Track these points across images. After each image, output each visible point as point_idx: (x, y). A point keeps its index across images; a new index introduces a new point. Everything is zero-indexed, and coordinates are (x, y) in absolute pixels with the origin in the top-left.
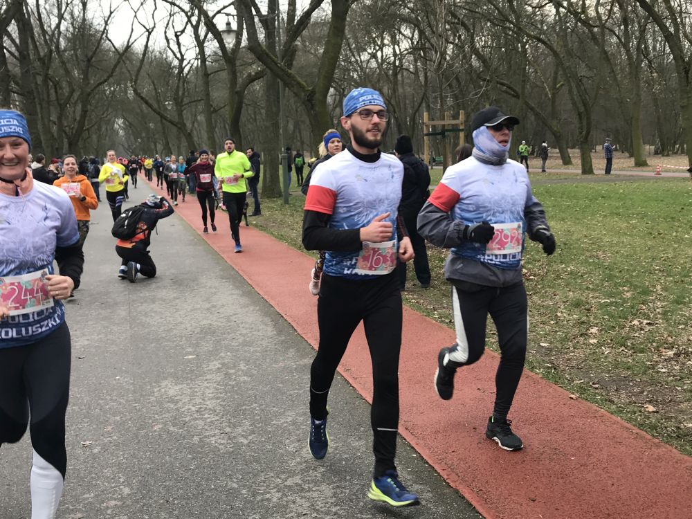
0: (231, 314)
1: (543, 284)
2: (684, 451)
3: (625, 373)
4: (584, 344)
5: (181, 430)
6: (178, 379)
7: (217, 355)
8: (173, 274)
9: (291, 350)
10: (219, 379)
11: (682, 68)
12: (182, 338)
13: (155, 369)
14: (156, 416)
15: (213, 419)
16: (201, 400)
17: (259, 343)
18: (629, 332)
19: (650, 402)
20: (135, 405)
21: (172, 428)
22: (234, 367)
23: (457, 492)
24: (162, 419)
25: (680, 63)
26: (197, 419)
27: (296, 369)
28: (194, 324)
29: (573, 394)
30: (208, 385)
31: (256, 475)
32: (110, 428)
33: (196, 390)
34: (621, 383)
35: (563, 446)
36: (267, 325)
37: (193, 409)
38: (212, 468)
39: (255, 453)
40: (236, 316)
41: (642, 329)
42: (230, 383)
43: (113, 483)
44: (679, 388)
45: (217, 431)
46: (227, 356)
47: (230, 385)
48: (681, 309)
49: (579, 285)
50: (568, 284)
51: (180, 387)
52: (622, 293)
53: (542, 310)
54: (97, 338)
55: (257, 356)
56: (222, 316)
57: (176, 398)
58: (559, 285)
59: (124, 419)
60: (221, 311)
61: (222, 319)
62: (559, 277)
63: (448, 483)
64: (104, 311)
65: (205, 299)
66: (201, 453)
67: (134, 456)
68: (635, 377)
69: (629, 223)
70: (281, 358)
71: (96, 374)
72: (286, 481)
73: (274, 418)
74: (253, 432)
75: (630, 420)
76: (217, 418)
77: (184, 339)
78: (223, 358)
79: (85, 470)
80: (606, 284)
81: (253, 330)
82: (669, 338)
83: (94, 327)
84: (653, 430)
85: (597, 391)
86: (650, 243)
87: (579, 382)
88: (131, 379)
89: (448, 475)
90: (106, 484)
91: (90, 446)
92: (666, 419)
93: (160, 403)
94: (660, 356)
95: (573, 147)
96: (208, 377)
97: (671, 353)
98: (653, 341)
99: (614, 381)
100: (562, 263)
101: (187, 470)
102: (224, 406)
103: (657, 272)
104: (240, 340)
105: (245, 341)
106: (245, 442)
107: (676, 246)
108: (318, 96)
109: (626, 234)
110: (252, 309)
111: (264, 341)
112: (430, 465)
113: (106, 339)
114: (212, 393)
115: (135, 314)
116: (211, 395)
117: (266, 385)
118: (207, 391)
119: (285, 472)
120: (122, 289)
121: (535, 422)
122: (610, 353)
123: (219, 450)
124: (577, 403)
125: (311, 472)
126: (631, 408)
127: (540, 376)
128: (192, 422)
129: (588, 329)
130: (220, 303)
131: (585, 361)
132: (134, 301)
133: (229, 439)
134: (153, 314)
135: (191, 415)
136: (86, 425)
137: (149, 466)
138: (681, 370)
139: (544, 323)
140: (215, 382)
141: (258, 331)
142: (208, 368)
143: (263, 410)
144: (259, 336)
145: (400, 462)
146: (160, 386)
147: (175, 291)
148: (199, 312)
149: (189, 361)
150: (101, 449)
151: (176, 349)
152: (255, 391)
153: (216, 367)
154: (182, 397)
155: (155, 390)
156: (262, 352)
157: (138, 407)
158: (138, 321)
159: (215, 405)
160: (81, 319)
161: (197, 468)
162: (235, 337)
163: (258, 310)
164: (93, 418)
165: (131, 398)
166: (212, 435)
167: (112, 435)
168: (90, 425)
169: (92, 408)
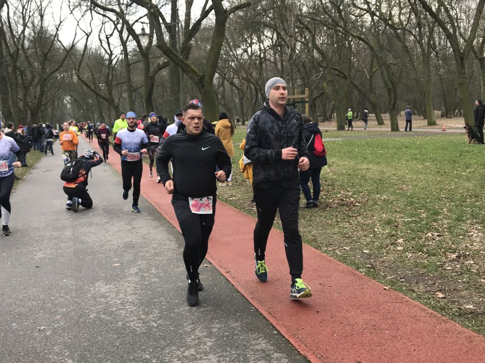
0: (146, 233)
1: (365, 208)
2: (463, 325)
3: (422, 271)
4: (394, 250)
5: (110, 318)
6: (107, 281)
7: (135, 263)
8: (105, 206)
10: (137, 280)
11: (458, 57)
13: (92, 274)
14: (91, 308)
15: (133, 309)
16: (124, 296)
17: (165, 254)
18: (425, 241)
19: (440, 291)
20: (77, 300)
21: (103, 316)
22: (148, 271)
23: (305, 358)
24: (96, 309)
25: (457, 53)
26: (121, 309)
28: (119, 241)
29: (386, 286)
30: (129, 285)
31: (163, 349)
32: (58, 317)
33: (120, 288)
34: (419, 278)
35: (379, 323)
36: (171, 241)
37: (118, 302)
38: (131, 345)
39: (162, 332)
40: (149, 235)
41: (434, 239)
42: (145, 283)
43: (60, 356)
44: (460, 281)
45: (135, 318)
46: (142, 264)
47: (144, 285)
48: (460, 224)
49: (390, 209)
50: (382, 209)
51: (109, 286)
52: (420, 214)
53: (364, 227)
54: (50, 252)
55: (164, 263)
56: (139, 235)
57: (106, 295)
58: (376, 209)
59: (69, 310)
60: (139, 231)
61: (138, 238)
62: (376, 203)
63: (299, 352)
64: (55, 233)
65: (127, 223)
66: (124, 333)
67: (75, 337)
68: (429, 274)
69: (424, 165)
71: (49, 278)
72: (184, 352)
73: (176, 308)
74: (161, 318)
75: (426, 304)
76: (135, 308)
77: (112, 252)
78: (140, 265)
79: (41, 348)
80: (409, 208)
81: (161, 245)
82: (453, 246)
83: (48, 245)
84: (442, 311)
85: (403, 284)
86: (438, 179)
87: (390, 278)
88: (74, 281)
89: (298, 346)
90: (55, 357)
91: (44, 330)
92: (451, 302)
93: (94, 298)
94: (447, 258)
95: (385, 113)
96: (129, 279)
97: (454, 256)
98: (442, 248)
99: (415, 276)
100: (377, 193)
101: (114, 346)
102: (140, 300)
103: (444, 199)
104: (152, 252)
105: (155, 253)
106: (155, 325)
107: (457, 180)
108: (207, 79)
109: (422, 173)
110: (160, 230)
111: (168, 252)
112: (286, 339)
113: (56, 253)
114: (132, 290)
115: (77, 234)
116: (131, 292)
117: (170, 284)
118: (128, 289)
119: (183, 346)
120: (69, 217)
121: (360, 306)
122: (412, 256)
123: (136, 332)
124: (389, 292)
125: (202, 345)
126: (427, 295)
127: (363, 274)
128: (118, 312)
129: (396, 240)
130: (138, 226)
131: (395, 262)
132: (77, 225)
133: (144, 323)
134: (90, 235)
135: (117, 307)
136: (41, 315)
137: (86, 344)
138: (461, 268)
139: (365, 236)
140: (134, 283)
141: (165, 245)
142: (129, 273)
143: (168, 302)
144: (165, 249)
145: (265, 337)
146: (94, 286)
147: (106, 217)
148: (123, 232)
149: (116, 267)
150: (52, 332)
151: (106, 260)
152: (162, 289)
153: (135, 272)
154: (110, 293)
155: (91, 289)
156: (166, 261)
157: (78, 302)
158: (80, 240)
159: (134, 299)
160: (39, 239)
161: (120, 345)
162: (148, 250)
163: (165, 231)
164: (46, 310)
165: (74, 295)
166: (132, 320)
167: (60, 322)
168: (44, 315)
169: (46, 303)
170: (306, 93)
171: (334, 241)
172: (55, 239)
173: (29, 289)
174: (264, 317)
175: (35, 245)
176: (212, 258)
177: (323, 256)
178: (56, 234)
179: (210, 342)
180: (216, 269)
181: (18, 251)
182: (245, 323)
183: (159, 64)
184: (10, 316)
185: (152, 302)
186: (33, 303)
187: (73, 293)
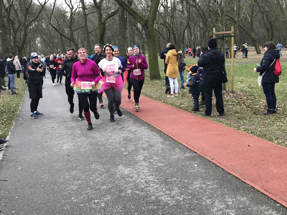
5: (143, 193)
6: (127, 165)
7: (139, 152)
9: (176, 149)
12: (116, 144)
13: (111, 160)
14: (125, 185)
15: (156, 187)
16: (144, 176)
17: (157, 145)
20: (110, 179)
21: (137, 192)
22: (152, 158)
24: (129, 187)
26: (147, 187)
27: (185, 159)
28: (118, 136)
30: (143, 168)
32: (103, 193)
36: (156, 136)
37: (142, 181)
40: (137, 132)
42: (154, 167)
45: (162, 193)
47: (155, 168)
51: (129, 169)
54: (72, 145)
55: (160, 152)
56: (130, 132)
57: (130, 175)
59: (108, 187)
60: (128, 129)
61: (131, 134)
64: (68, 131)
66: (161, 205)
70: (174, 153)
73: (189, 186)
76: (159, 186)
77: (117, 144)
78: (143, 154)
81: (150, 139)
83: (68, 139)
88: (101, 166)
91: (98, 203)
93: (123, 178)
96: (141, 164)
102: (158, 179)
104: (147, 144)
105: (149, 145)
106: (181, 199)
108: (150, 23)
110: (143, 128)
113: (77, 145)
114: (148, 172)
116: (148, 173)
117: (174, 168)
118: (144, 171)
123: (169, 204)
133: (171, 197)
135: (144, 185)
136: (90, 191)
137: (136, 214)
140: (146, 167)
141: (153, 139)
142: (138, 159)
143: (180, 181)
144: (155, 142)
145: (273, 209)
146: (118, 169)
148: (118, 130)
149: (126, 155)
150: (106, 204)
151: (116, 150)
152: (170, 171)
153: (142, 158)
154: (133, 174)
155: (117, 171)
156: (161, 150)
157: (112, 181)
159: (152, 179)
160: (59, 135)
162: (143, 142)
163: (147, 129)
164: (92, 187)
165: (106, 176)
166: (161, 195)
167: (107, 196)
168: (92, 191)
169: (89, 182)
170: (232, 29)
171: (279, 135)
173: (70, 172)
174: (262, 193)
175: (58, 140)
176: (194, 148)
177: (280, 147)
179: (232, 212)
180: (202, 157)
181: (47, 144)
182: (250, 197)
183: (108, 14)
184: (66, 192)
185: (168, 181)
186: (79, 182)
187: (105, 174)
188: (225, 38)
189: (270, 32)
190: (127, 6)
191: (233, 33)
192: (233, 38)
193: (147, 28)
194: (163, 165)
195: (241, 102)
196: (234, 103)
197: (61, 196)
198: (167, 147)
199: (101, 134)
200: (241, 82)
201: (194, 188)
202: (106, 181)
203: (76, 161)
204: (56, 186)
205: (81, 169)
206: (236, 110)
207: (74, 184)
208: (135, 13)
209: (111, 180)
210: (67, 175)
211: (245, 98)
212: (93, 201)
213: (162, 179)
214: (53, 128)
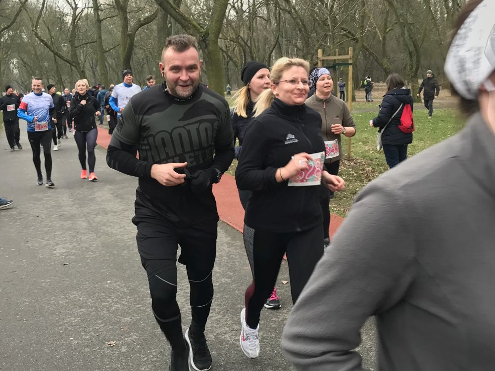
15: (217, 317)
20: (138, 306)
32: (125, 328)
45: (227, 329)
54: (71, 246)
55: (224, 259)
59: (134, 319)
64: (65, 223)
66: (223, 349)
71: (87, 278)
73: (272, 315)
76: (220, 317)
83: (64, 237)
88: (122, 283)
91: (115, 346)
108: (211, 37)
113: (80, 247)
115: (94, 224)
120: (72, 203)
132: (88, 213)
134: (111, 224)
136: (102, 325)
147: (120, 204)
150: (127, 347)
156: (228, 256)
157: (141, 308)
158: (101, 231)
160: (48, 230)
161: (227, 363)
164: (105, 319)
165: (131, 300)
166: (224, 332)
167: (131, 335)
168: (105, 326)
169: (100, 310)
170: (350, 53)
172: (69, 229)
173: (68, 293)
175: (47, 238)
178: (67, 224)
181: (28, 245)
183: (139, 20)
184: (60, 328)
185: (237, 309)
186: (82, 310)
187: (129, 298)
188: (337, 67)
189: (415, 58)
190: (172, 7)
191: (351, 58)
192: (351, 68)
193: (206, 47)
194: (229, 280)
195: (363, 176)
196: (351, 178)
197: (50, 335)
198: (238, 251)
199: (123, 229)
200: (365, 143)
201: (280, 319)
202: (131, 309)
203: (79, 275)
204: (41, 318)
205: (86, 289)
206: (355, 189)
207: (75, 314)
208: (186, 20)
209: (138, 308)
210: (62, 299)
211: (370, 169)
212: (106, 343)
213: (227, 304)
214: (38, 217)
